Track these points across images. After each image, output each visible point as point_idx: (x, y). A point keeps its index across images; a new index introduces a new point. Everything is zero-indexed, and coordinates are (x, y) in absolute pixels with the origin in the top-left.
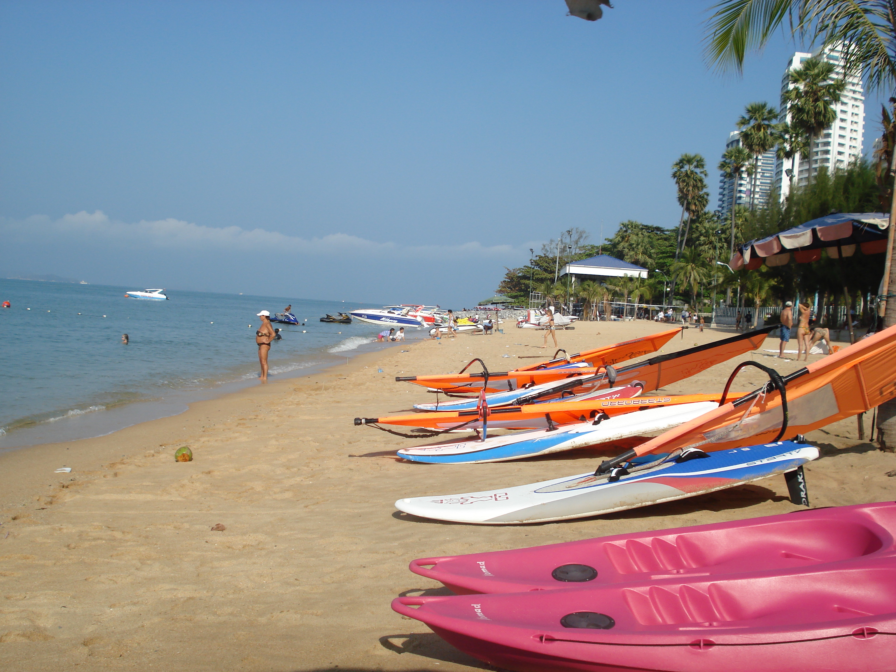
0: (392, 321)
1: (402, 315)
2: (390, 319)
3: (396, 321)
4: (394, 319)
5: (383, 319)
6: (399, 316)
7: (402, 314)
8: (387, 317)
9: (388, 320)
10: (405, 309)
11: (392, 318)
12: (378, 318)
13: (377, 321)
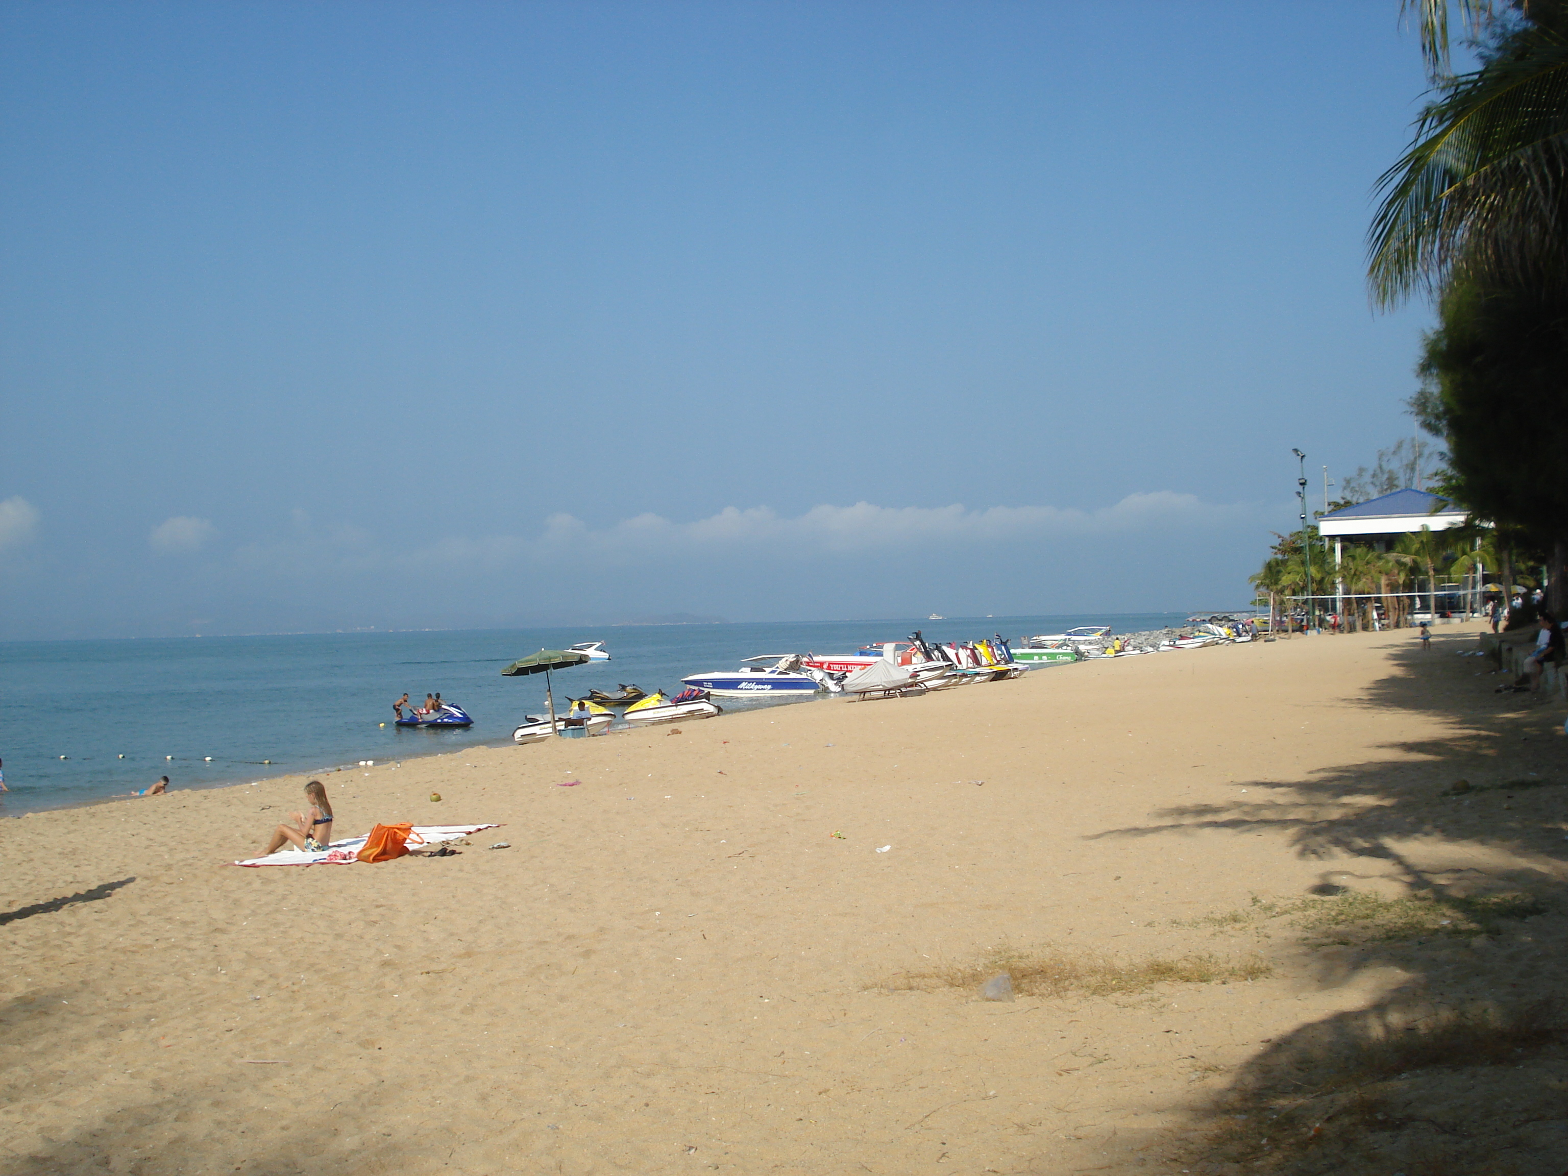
0: (760, 687)
1: (781, 673)
2: (757, 684)
3: (769, 687)
4: (763, 684)
5: (743, 685)
6: (775, 676)
7: (779, 670)
8: (750, 681)
9: (753, 686)
10: (784, 660)
11: (760, 682)
12: (733, 684)
13: (732, 691)
